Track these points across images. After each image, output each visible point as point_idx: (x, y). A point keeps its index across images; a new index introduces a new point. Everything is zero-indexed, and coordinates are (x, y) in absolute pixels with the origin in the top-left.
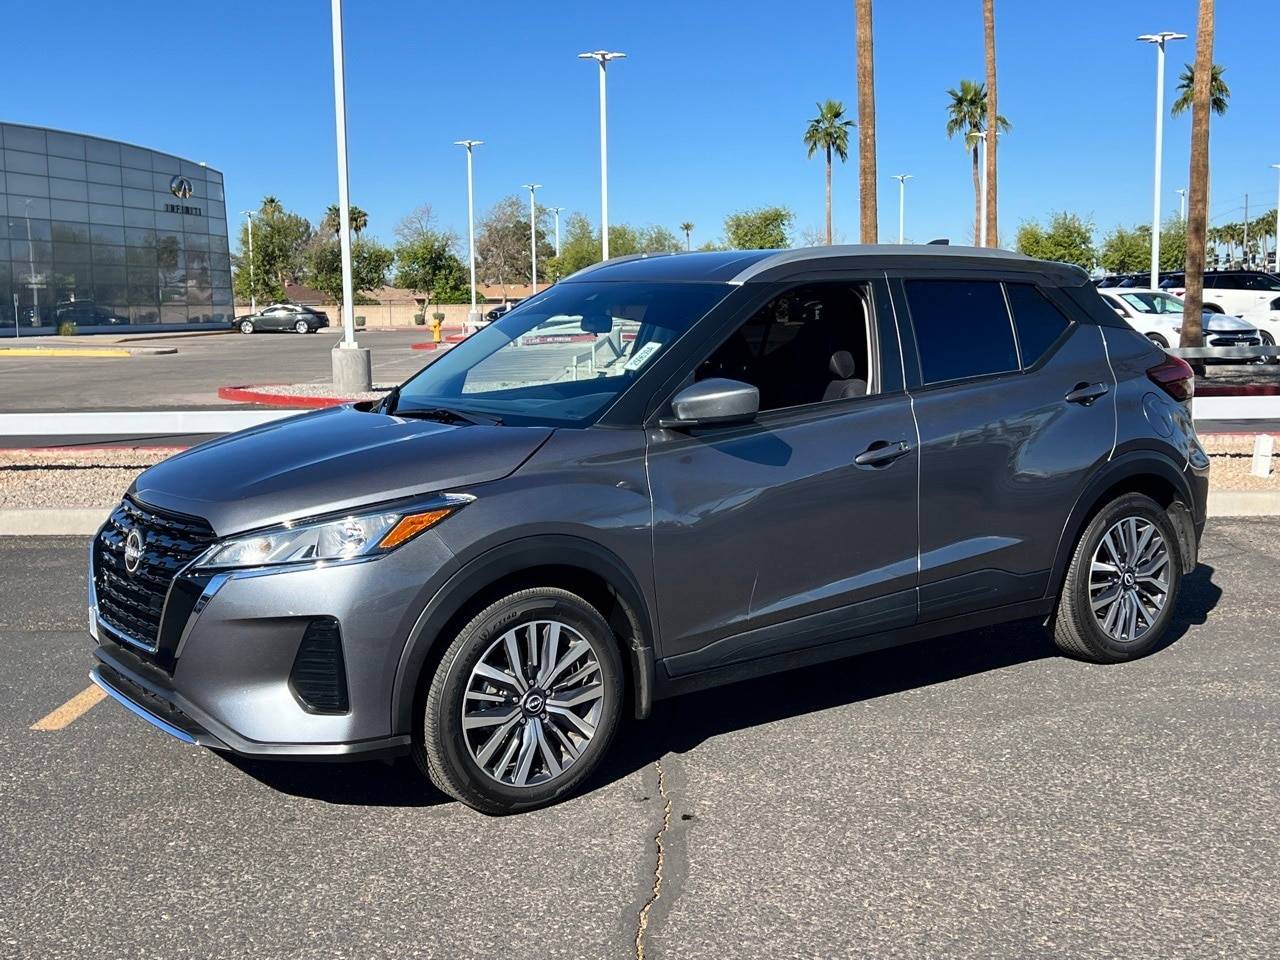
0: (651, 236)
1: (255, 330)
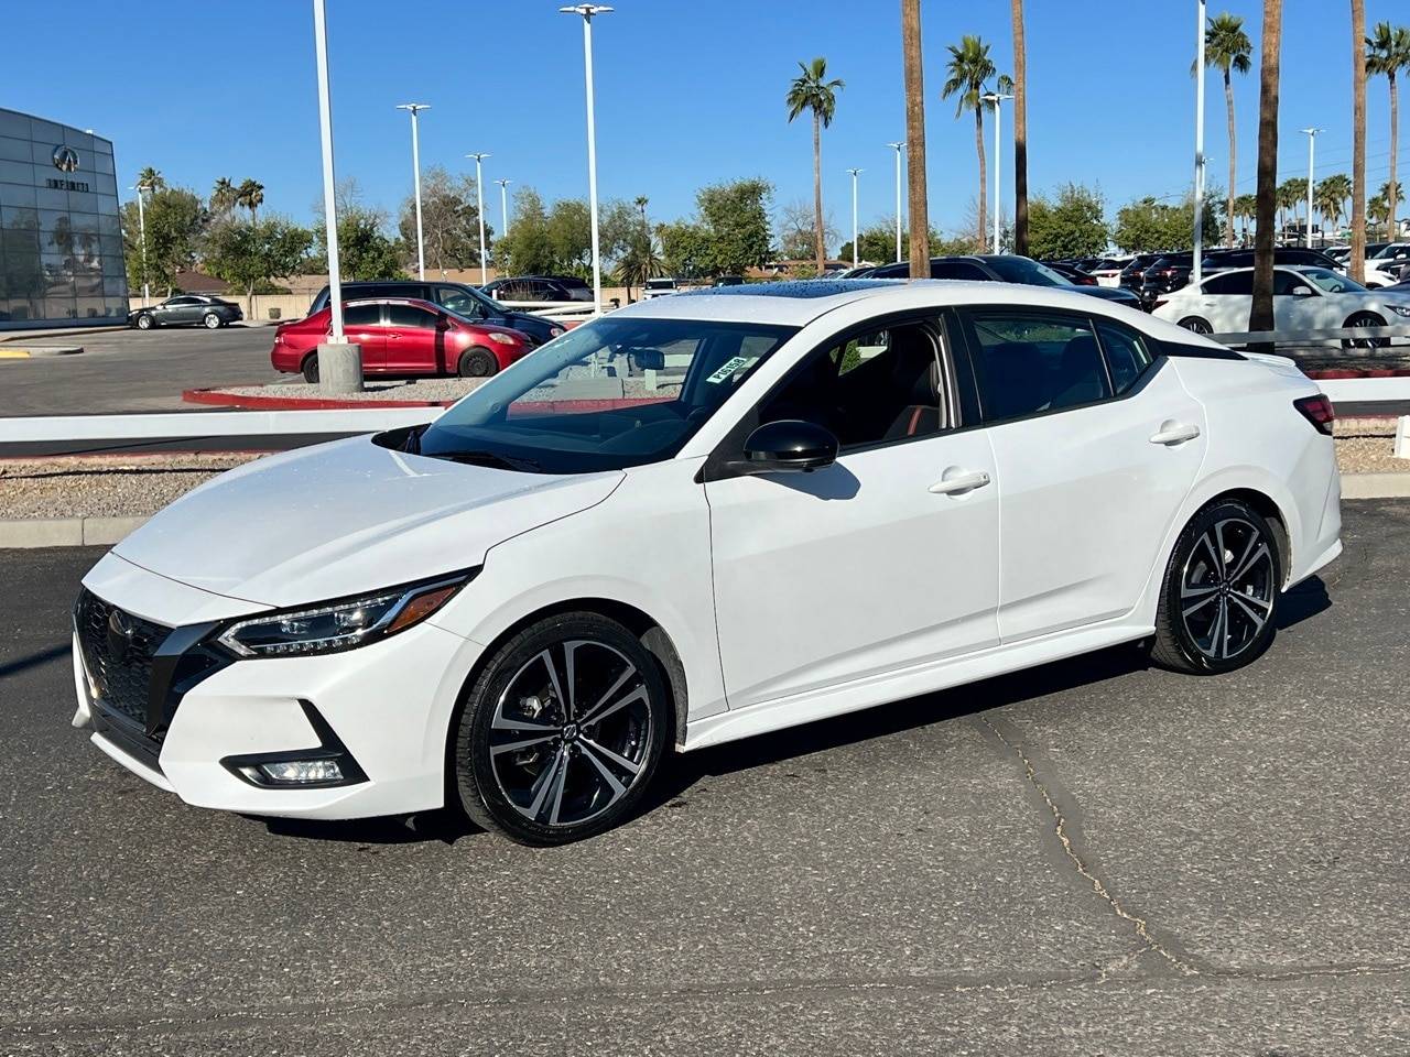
0: (614, 211)
1: (154, 325)
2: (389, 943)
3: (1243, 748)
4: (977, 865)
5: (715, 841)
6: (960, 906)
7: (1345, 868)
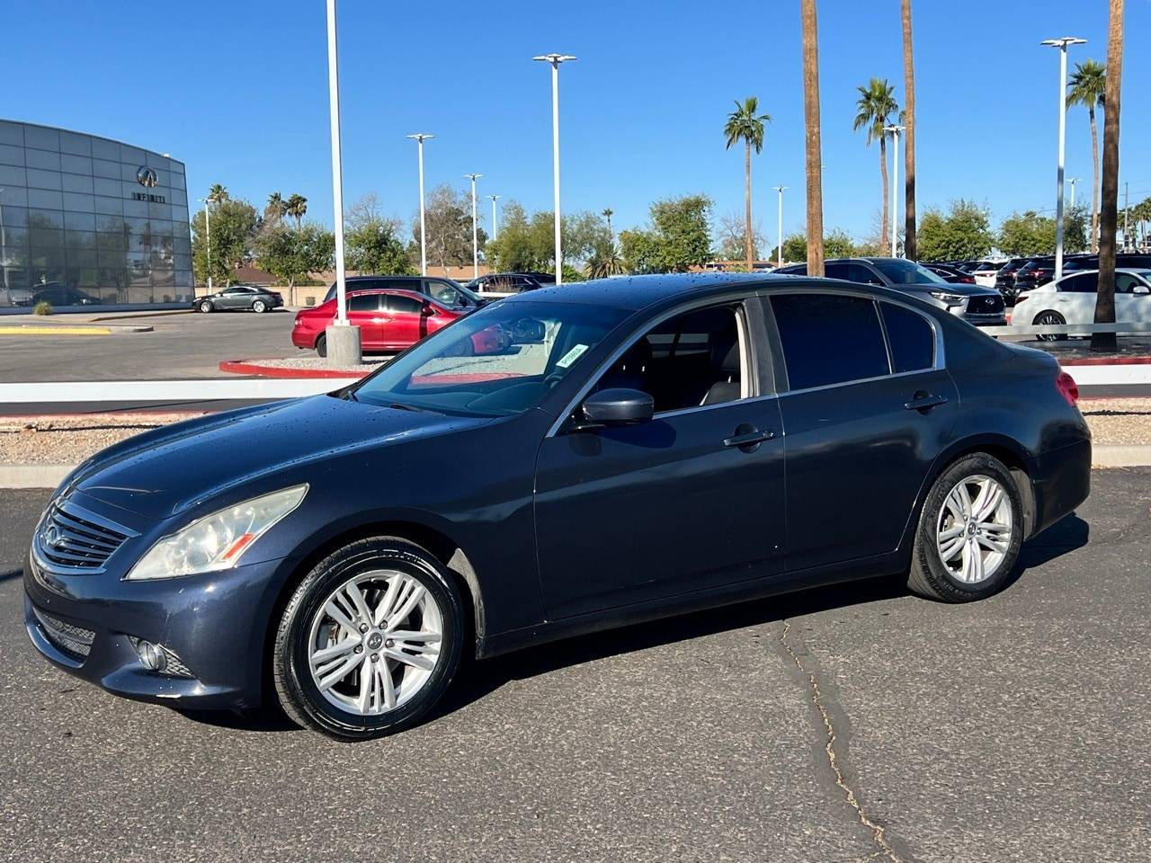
0: (581, 221)
1: (213, 310)
2: (244, 828)
3: (1004, 679)
4: (752, 774)
5: (536, 747)
6: (728, 811)
7: (1068, 787)
